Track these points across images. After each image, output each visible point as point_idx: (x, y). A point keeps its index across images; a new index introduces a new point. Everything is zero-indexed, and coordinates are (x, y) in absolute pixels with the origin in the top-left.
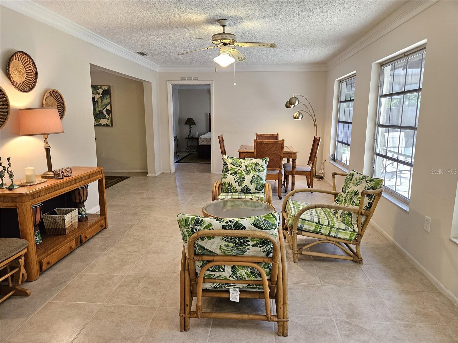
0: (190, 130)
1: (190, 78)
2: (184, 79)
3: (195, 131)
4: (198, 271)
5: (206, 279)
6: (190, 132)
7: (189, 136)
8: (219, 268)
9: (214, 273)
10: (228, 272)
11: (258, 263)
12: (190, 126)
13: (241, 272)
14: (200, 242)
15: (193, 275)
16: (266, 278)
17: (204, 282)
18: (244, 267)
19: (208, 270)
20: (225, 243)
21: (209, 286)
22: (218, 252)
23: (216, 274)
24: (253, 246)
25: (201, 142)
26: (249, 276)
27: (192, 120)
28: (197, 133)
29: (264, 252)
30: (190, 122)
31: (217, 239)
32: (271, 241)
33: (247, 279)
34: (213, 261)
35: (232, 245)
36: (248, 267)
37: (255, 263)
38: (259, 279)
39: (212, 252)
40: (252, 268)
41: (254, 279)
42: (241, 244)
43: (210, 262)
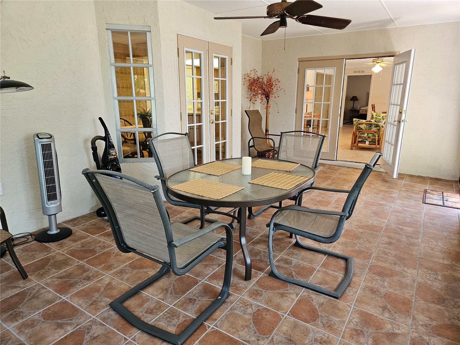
0: (354, 105)
1: (359, 72)
2: (355, 72)
3: (357, 106)
4: (357, 135)
5: (360, 137)
6: (353, 106)
7: (352, 109)
8: (363, 133)
9: (362, 135)
10: (366, 135)
11: (375, 133)
12: (354, 101)
13: (370, 135)
14: (359, 126)
15: (356, 136)
16: (377, 138)
17: (359, 138)
18: (371, 133)
19: (360, 134)
20: (366, 126)
21: (360, 140)
22: (364, 129)
23: (363, 135)
24: (374, 127)
25: (361, 112)
26: (372, 136)
27: (356, 98)
28: (359, 107)
29: (377, 129)
30: (354, 99)
31: (364, 125)
32: (379, 126)
33: (371, 137)
34: (362, 131)
35: (368, 126)
36: (372, 133)
37: (374, 132)
38: (375, 138)
39: (362, 128)
40: (373, 134)
41: (373, 137)
42: (370, 126)
43: (361, 131)
